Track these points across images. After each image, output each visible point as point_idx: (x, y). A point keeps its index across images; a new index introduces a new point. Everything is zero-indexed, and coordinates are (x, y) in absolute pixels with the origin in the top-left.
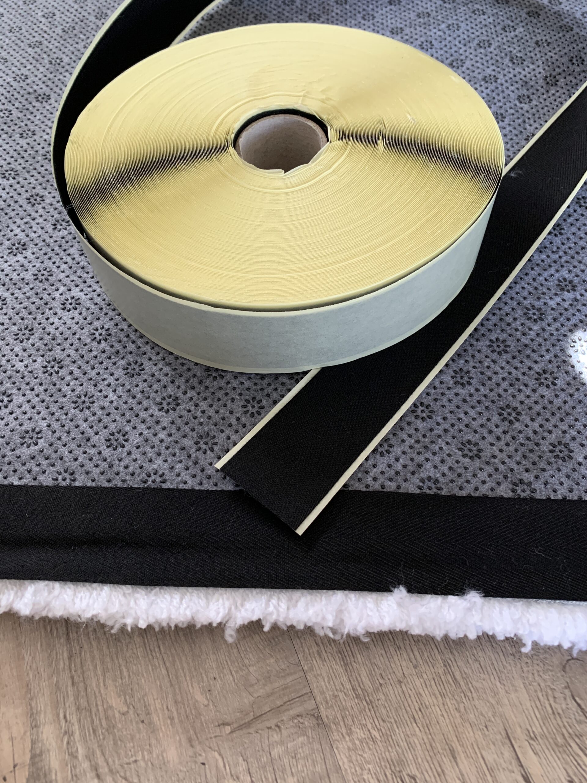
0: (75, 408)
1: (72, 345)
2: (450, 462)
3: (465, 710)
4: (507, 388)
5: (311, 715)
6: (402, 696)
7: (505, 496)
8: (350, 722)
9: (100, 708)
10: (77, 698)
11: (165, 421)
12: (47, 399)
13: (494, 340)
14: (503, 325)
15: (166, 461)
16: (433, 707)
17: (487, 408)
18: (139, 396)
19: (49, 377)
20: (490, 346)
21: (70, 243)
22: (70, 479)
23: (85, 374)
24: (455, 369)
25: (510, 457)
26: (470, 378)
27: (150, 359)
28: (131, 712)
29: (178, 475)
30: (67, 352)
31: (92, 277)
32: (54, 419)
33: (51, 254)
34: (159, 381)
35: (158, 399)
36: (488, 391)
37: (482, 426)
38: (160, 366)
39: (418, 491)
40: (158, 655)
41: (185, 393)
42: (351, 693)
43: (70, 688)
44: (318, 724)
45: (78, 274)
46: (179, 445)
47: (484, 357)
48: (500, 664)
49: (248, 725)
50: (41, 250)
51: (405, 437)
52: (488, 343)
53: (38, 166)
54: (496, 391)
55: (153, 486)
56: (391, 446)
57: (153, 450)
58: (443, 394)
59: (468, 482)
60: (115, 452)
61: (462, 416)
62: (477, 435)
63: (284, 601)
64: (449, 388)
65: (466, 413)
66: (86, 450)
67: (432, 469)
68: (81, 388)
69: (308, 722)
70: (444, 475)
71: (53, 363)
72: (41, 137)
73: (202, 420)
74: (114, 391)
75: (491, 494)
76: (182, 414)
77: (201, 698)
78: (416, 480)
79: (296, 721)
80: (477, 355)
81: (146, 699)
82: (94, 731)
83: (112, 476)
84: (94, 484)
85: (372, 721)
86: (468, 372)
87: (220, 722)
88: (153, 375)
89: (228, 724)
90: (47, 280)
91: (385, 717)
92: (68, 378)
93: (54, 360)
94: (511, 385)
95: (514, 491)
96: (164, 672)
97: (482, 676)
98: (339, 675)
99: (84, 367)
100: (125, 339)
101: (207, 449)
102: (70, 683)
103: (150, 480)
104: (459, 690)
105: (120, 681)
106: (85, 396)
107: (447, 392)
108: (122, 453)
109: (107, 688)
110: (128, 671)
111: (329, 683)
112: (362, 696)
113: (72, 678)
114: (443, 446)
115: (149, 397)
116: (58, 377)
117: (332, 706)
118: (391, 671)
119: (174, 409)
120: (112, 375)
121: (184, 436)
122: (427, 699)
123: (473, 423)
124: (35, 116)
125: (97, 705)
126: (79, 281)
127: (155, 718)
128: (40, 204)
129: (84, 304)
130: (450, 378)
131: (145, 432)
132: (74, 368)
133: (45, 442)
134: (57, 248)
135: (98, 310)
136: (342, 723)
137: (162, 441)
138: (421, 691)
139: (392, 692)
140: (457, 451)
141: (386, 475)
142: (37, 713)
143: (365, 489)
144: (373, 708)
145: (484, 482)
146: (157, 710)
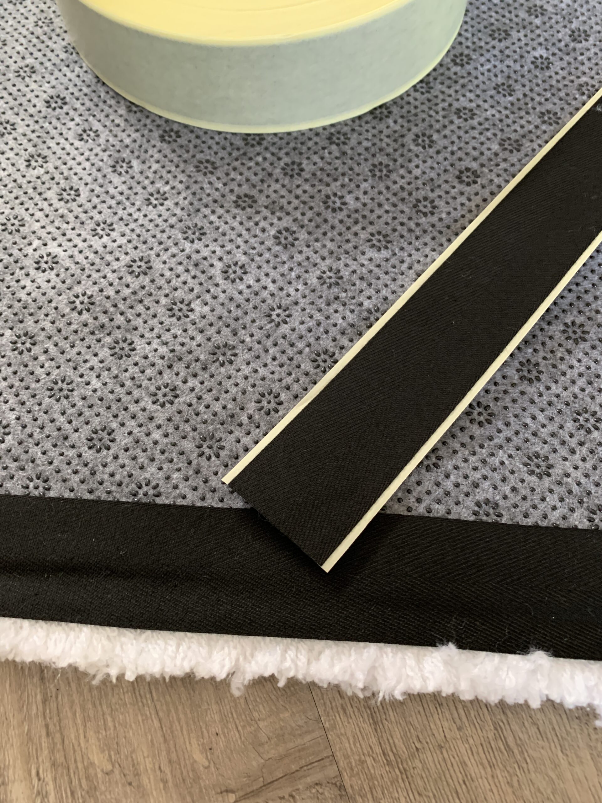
0: (50, 397)
1: (47, 315)
2: (513, 480)
3: (519, 784)
4: (584, 386)
5: (332, 784)
6: (443, 764)
7: (580, 527)
8: (380, 795)
9: (80, 765)
10: (52, 751)
11: (161, 417)
12: (17, 384)
13: (570, 324)
14: (581, 305)
15: (160, 469)
16: (480, 780)
17: (560, 412)
18: (128, 383)
19: (19, 356)
20: (564, 331)
21: (47, 185)
22: (44, 488)
23: (63, 353)
24: (521, 359)
25: (587, 476)
26: (540, 372)
27: (142, 336)
28: (117, 771)
29: (176, 487)
30: (41, 324)
31: (73, 229)
32: (24, 410)
33: (23, 198)
34: (153, 365)
35: (152, 389)
36: (561, 390)
37: (553, 435)
38: (154, 345)
39: (472, 518)
40: (149, 702)
41: (185, 382)
42: (381, 758)
43: (44, 739)
44: (341, 796)
45: (56, 224)
46: (177, 448)
47: (557, 345)
48: (563, 729)
49: (256, 793)
50: (11, 192)
51: (457, 446)
52: (562, 328)
53: (9, 85)
54: (570, 389)
55: (145, 500)
56: (439, 458)
57: (145, 454)
58: (505, 392)
59: (535, 507)
60: (98, 455)
61: (529, 421)
62: (546, 446)
63: (303, 651)
64: (513, 385)
65: (534, 418)
66: (63, 451)
67: (491, 490)
68: (57, 371)
69: (329, 793)
70: (505, 497)
71: (24, 338)
72: (13, 48)
73: (206, 417)
74: (98, 376)
75: (563, 524)
76: (181, 408)
77: (200, 758)
78: (470, 503)
79: (314, 791)
80: (548, 342)
81: (134, 757)
82: (72, 793)
83: (95, 486)
84: (72, 495)
85: (405, 794)
86: (537, 364)
87: (223, 789)
88: (146, 358)
89: (233, 792)
90: (18, 231)
91: (421, 789)
92: (42, 358)
93: (26, 334)
94: (590, 383)
95: (591, 520)
96: (156, 723)
97: (541, 742)
98: (367, 735)
99: (62, 343)
100: (112, 309)
101: (212, 455)
102: (44, 733)
103: (141, 492)
104: (512, 760)
105: (104, 733)
106: (63, 381)
107: (511, 390)
108: (106, 457)
109: (88, 741)
110: (114, 721)
111: (355, 745)
112: (394, 763)
113: (47, 726)
114: (504, 459)
115: (140, 386)
116: (31, 356)
117: (358, 774)
118: (430, 733)
119: (172, 403)
120: (96, 355)
121: (184, 437)
122: (473, 769)
123: (542, 430)
124: (7, 22)
125: (75, 761)
126: (56, 233)
127: (145, 781)
128: (10, 133)
129: (62, 262)
130: (515, 372)
131: (136, 430)
132: (49, 345)
133: (13, 439)
134: (30, 191)
135: (79, 271)
136: (369, 796)
137: (156, 443)
138: (466, 759)
139: (430, 759)
140: (521, 466)
141: (433, 496)
142: (4, 769)
143: (406, 513)
144: (407, 777)
145: (554, 508)
146: (147, 771)
